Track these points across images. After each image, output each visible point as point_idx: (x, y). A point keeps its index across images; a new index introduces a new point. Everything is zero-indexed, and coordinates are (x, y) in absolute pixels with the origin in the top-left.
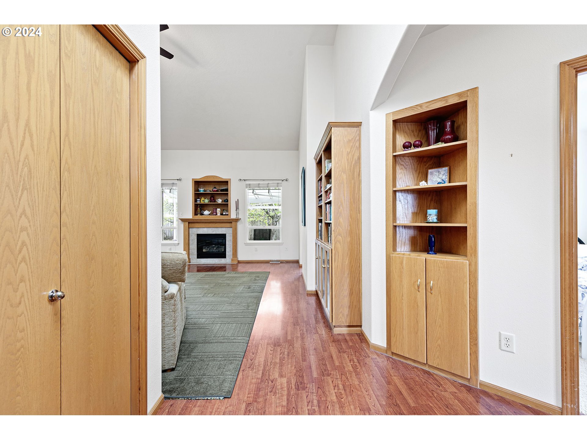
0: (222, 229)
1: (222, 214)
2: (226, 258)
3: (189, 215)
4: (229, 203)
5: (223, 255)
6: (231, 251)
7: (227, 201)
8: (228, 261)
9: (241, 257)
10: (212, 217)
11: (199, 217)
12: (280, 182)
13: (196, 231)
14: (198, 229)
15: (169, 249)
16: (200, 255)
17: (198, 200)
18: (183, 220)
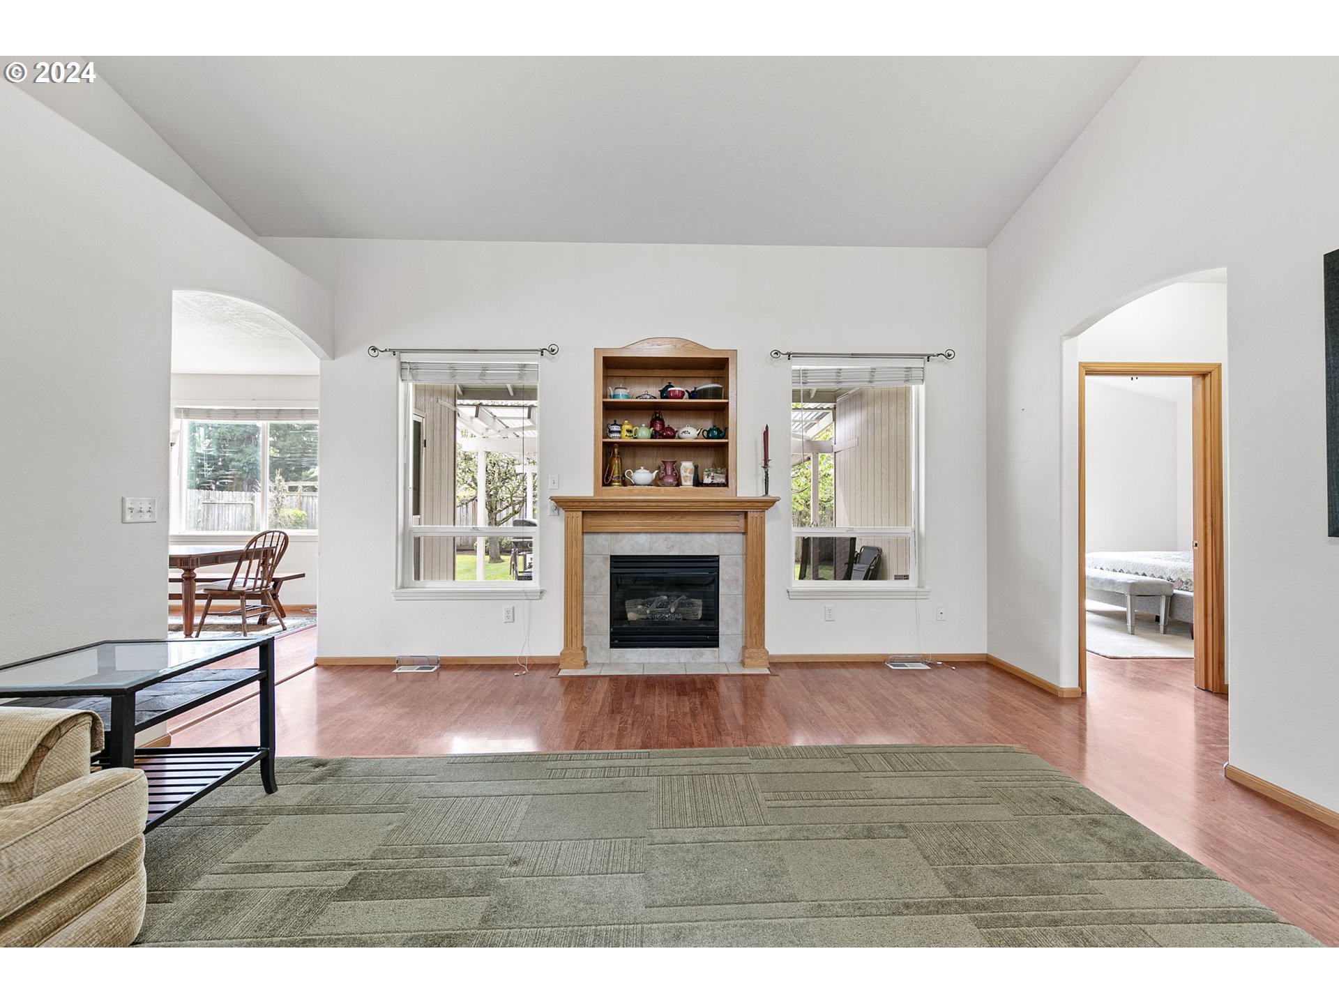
0: (706, 537)
1: (698, 482)
2: (717, 646)
3: (584, 484)
4: (730, 440)
5: (706, 635)
6: (737, 620)
7: (723, 432)
8: (725, 658)
9: (779, 643)
10: (666, 494)
11: (616, 493)
12: (919, 363)
13: (607, 544)
14: (613, 536)
15: (508, 612)
16: (623, 635)
17: (615, 428)
18: (563, 504)
